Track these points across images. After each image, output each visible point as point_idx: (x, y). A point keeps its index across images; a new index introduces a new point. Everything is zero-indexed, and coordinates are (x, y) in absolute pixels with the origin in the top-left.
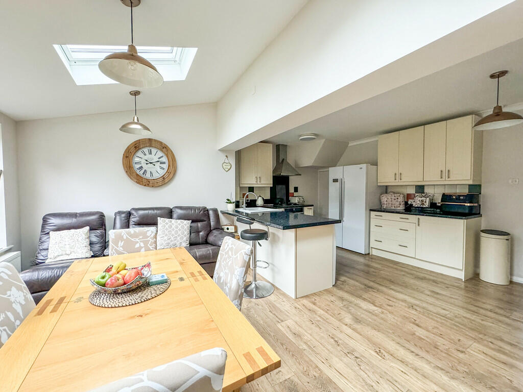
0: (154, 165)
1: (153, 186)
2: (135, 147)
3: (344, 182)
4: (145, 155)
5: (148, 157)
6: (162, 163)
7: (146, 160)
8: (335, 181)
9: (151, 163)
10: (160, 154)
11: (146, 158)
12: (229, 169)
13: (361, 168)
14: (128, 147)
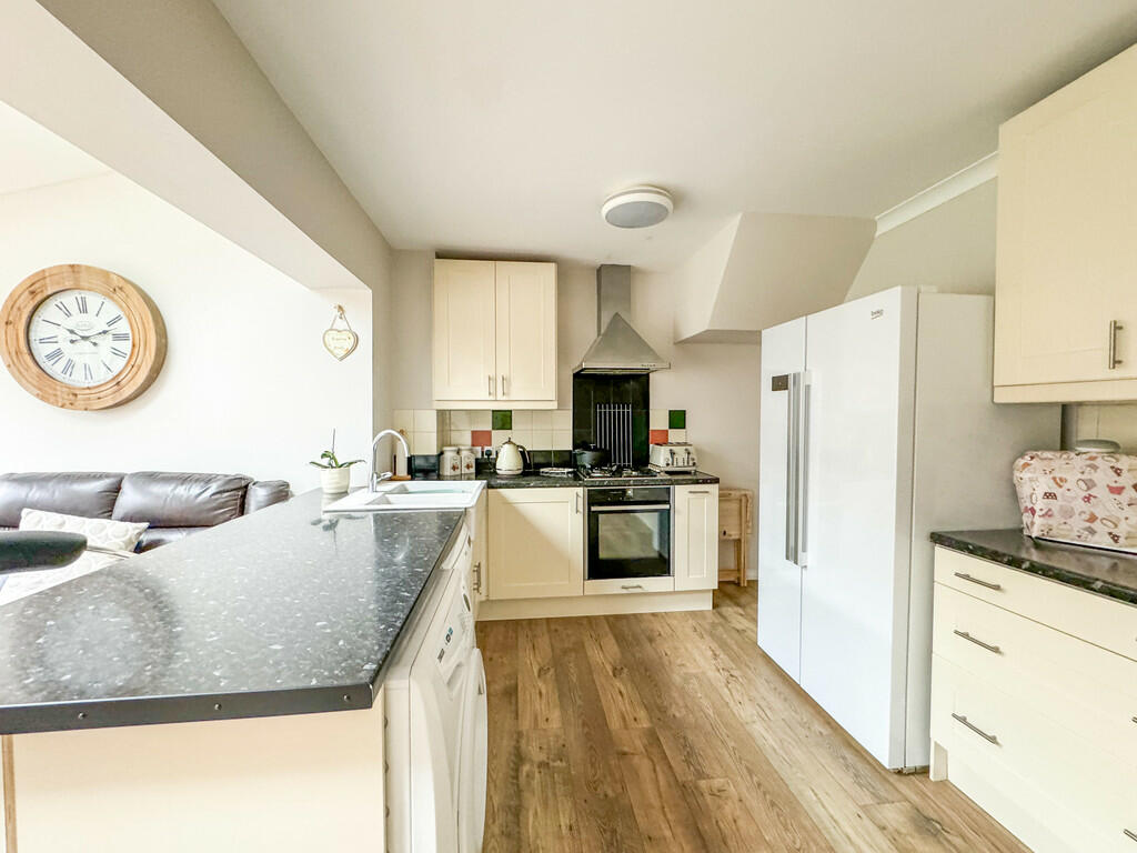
0: (95, 344)
1: (86, 409)
2: (32, 293)
3: (808, 387)
4: (68, 314)
5: (77, 320)
6: (117, 337)
7: (72, 332)
8: (780, 383)
9: (84, 338)
10: (111, 310)
11: (70, 323)
12: (349, 353)
13: (879, 313)
14: (11, 294)
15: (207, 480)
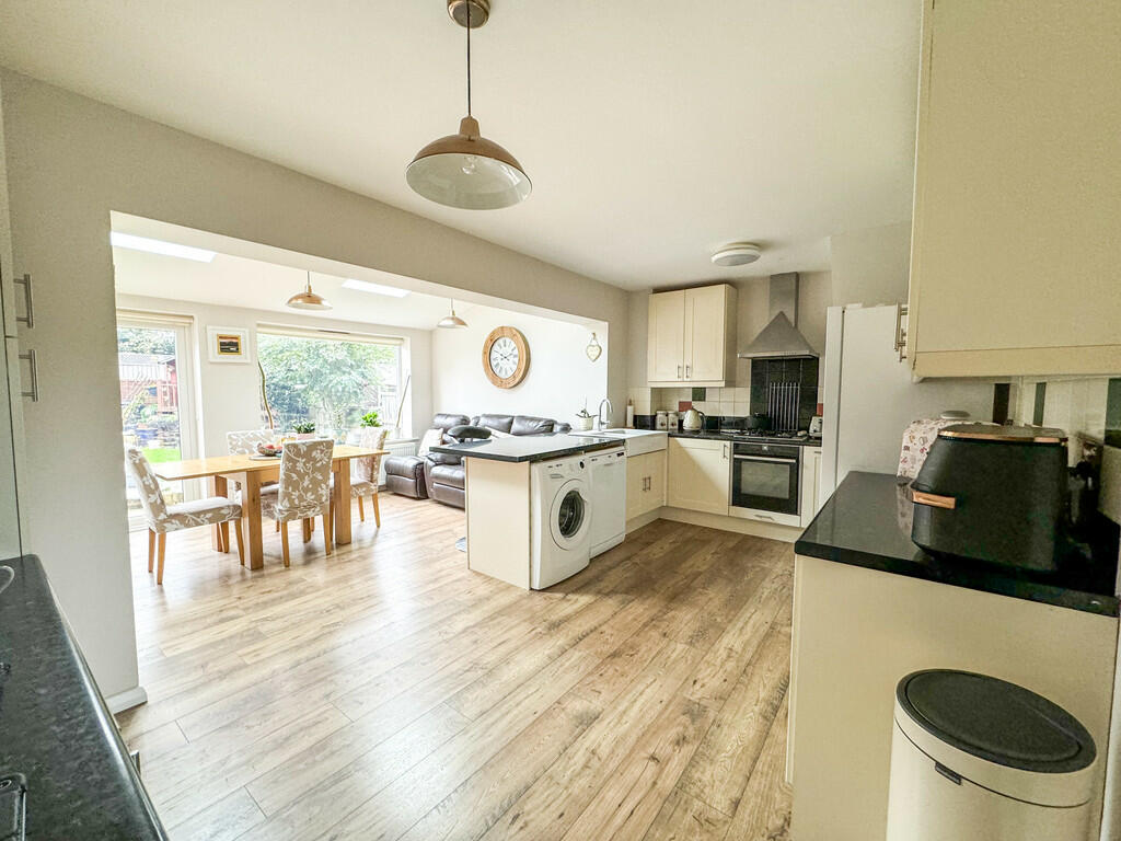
0: (508, 360)
1: (505, 389)
2: (491, 339)
4: (501, 348)
6: (515, 356)
7: (502, 355)
9: (505, 357)
10: (513, 344)
11: (501, 351)
12: (598, 357)
14: (485, 341)
15: (540, 420)
